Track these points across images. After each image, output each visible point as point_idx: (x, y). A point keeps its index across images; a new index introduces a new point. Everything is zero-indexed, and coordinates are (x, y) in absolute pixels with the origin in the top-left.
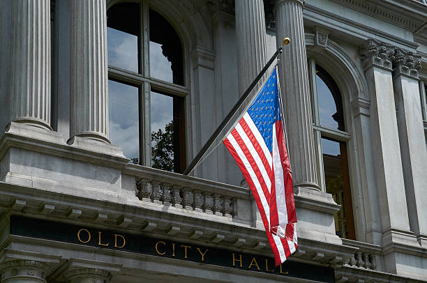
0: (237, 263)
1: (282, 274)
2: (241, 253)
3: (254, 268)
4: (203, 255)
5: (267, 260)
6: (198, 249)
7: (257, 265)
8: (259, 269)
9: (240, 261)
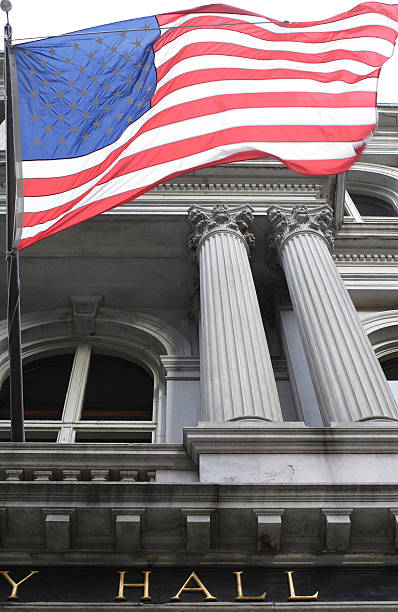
0: (134, 592)
1: (296, 601)
2: (150, 566)
3: (193, 596)
4: (15, 586)
5: (239, 573)
6: (6, 573)
7: (203, 588)
8: (209, 596)
9: (143, 588)
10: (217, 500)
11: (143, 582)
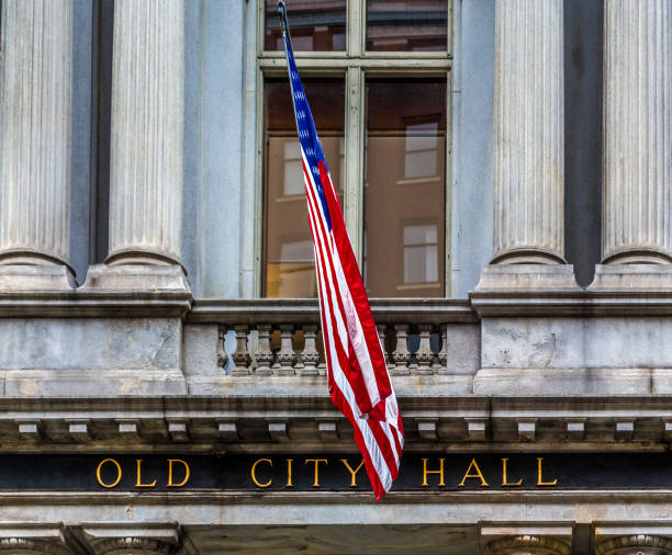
0: (433, 479)
1: (541, 487)
2: (444, 454)
3: (473, 483)
4: (354, 474)
5: (505, 460)
6: (345, 461)
7: (480, 475)
8: (484, 483)
9: (439, 474)
10: (490, 409)
11: (439, 469)
